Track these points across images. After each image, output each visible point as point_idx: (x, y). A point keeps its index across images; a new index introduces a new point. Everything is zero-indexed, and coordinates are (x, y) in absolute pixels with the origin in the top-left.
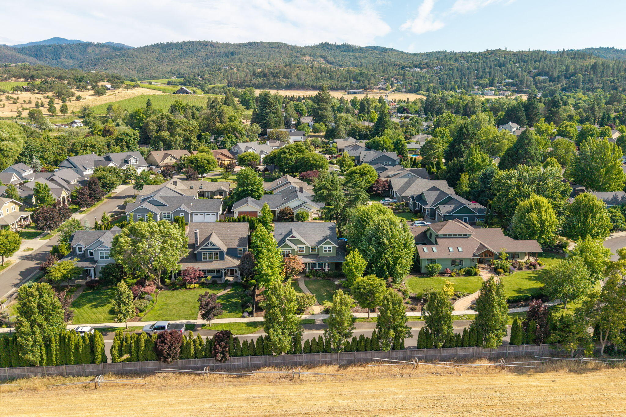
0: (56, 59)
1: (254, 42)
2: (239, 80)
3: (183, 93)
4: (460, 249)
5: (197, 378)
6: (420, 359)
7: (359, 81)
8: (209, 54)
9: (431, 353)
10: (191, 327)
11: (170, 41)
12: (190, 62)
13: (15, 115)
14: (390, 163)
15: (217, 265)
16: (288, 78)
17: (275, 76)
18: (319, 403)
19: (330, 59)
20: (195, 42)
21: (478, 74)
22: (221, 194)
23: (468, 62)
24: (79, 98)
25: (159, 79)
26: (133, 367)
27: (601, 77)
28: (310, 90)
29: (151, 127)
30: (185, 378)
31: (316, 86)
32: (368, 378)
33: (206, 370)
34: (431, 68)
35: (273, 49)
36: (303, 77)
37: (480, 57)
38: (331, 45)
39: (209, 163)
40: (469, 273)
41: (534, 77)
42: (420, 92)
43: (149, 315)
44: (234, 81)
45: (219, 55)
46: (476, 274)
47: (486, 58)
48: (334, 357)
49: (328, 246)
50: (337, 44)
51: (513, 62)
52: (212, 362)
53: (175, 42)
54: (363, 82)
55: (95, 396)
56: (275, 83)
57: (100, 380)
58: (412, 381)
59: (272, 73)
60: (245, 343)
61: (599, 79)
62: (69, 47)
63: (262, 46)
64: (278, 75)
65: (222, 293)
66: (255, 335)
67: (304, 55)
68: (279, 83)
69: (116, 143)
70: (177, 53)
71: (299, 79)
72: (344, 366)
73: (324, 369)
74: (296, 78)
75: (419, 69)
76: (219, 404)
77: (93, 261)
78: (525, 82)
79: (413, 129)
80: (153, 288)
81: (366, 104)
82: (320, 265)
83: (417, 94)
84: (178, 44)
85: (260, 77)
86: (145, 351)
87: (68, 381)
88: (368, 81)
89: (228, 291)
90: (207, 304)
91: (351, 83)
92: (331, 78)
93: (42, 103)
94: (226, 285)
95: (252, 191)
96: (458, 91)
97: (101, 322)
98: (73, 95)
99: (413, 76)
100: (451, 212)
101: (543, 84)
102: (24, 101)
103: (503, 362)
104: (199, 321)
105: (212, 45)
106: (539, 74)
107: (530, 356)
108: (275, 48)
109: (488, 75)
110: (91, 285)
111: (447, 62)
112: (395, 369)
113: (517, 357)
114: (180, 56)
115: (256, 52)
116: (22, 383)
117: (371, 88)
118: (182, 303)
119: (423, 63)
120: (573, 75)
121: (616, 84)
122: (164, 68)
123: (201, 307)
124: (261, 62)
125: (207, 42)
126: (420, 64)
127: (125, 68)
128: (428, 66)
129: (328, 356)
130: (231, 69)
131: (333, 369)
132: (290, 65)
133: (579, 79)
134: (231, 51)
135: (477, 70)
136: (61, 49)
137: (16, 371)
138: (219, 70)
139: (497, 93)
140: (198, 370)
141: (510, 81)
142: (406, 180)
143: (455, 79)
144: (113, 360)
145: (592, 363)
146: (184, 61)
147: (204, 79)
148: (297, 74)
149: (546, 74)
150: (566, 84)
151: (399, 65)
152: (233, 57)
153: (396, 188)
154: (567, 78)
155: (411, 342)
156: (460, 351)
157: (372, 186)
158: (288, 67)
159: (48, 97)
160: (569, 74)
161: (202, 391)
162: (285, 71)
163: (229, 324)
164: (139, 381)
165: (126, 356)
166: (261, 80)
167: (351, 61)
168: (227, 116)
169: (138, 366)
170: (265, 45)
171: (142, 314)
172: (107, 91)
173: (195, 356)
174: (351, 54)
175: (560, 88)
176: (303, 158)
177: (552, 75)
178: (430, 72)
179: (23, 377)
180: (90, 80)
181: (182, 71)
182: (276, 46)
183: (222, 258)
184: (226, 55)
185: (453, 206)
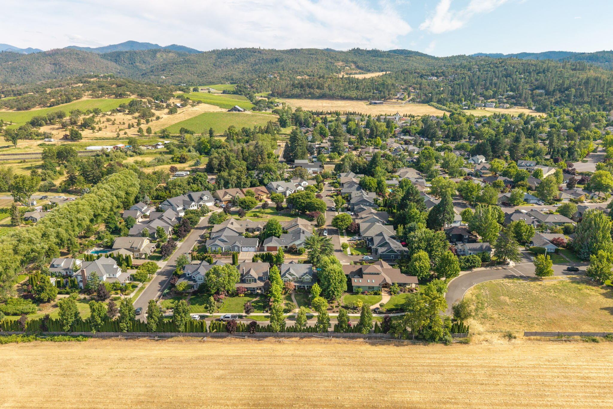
0: (132, 64)
1: (296, 49)
2: (280, 90)
3: (235, 110)
4: (373, 281)
5: (243, 340)
6: (333, 337)
7: (381, 91)
8: (257, 61)
9: (339, 334)
10: (241, 317)
11: (225, 48)
12: (241, 67)
13: (115, 135)
14: (368, 204)
15: (253, 285)
16: (321, 89)
17: (310, 87)
18: (288, 352)
19: (361, 64)
20: (245, 49)
21: (485, 84)
22: (258, 230)
23: (479, 71)
24: (158, 118)
25: (215, 84)
26: (217, 334)
27: (592, 91)
28: (339, 99)
29: (214, 162)
30: (238, 340)
31: (344, 97)
32: (310, 343)
33: (246, 337)
34: (446, 77)
35: (311, 55)
36: (334, 88)
37: (492, 66)
38: (362, 50)
39: (252, 203)
40: (376, 294)
41: (532, 90)
42: (432, 103)
43: (222, 310)
44: (277, 91)
45: (266, 62)
46: (379, 294)
47: (497, 67)
48: (298, 334)
49: (307, 277)
50: (368, 49)
51: (519, 72)
52: (248, 334)
53: (229, 48)
54: (384, 93)
55: (204, 345)
56: (310, 93)
57: (205, 339)
58: (328, 345)
59: (308, 85)
60: (262, 327)
61: (589, 94)
62: (142, 53)
63: (302, 52)
64: (313, 86)
65: (255, 300)
66: (267, 322)
67: (338, 60)
68: (313, 93)
69: (194, 181)
70: (230, 58)
71: (330, 90)
72: (302, 338)
73: (294, 339)
74: (328, 90)
75: (436, 78)
76: (250, 351)
77: (195, 281)
78: (524, 95)
79: (400, 162)
80: (223, 296)
81: (375, 129)
82: (304, 286)
83: (429, 105)
84: (231, 51)
85: (298, 87)
86: (222, 329)
87: (193, 338)
88: (389, 92)
89: (258, 299)
90: (247, 308)
91: (374, 93)
92: (357, 88)
93: (133, 124)
94: (257, 295)
95: (275, 233)
96: (464, 103)
97: (201, 312)
98: (153, 115)
99: (429, 85)
100: (384, 252)
101: (539, 98)
102: (120, 123)
103: (367, 340)
104: (244, 314)
105: (259, 51)
106: (537, 88)
107: (380, 338)
108: (313, 54)
109: (493, 86)
110: (194, 293)
111: (461, 71)
112: (323, 340)
113: (376, 338)
114: (233, 62)
115: (297, 59)
116: (175, 338)
117: (390, 99)
118: (237, 304)
119: (439, 71)
120: (567, 89)
121: (603, 98)
122: (220, 73)
123: (245, 309)
124: (300, 70)
125: (256, 49)
126: (437, 72)
127: (188, 73)
128: (444, 75)
129: (296, 334)
130: (275, 77)
131: (297, 339)
132: (323, 77)
133: (571, 94)
134: (275, 57)
135: (485, 80)
136: (135, 55)
137: (173, 334)
138: (265, 78)
139: (498, 105)
140: (243, 337)
141: (511, 93)
142: (368, 224)
143: (464, 90)
144: (210, 332)
145: (406, 342)
146: (236, 67)
147: (252, 87)
148: (329, 85)
149: (543, 87)
150: (560, 98)
151: (418, 73)
152: (277, 64)
153: (362, 229)
154: (561, 92)
155: (331, 329)
156: (351, 334)
157: (348, 227)
158: (321, 79)
159: (136, 118)
160: (564, 88)
161: (245, 345)
162: (319, 82)
163: (257, 317)
164: (220, 340)
165: (215, 330)
166: (299, 91)
167: (379, 66)
168: (266, 153)
169: (220, 334)
170: (305, 51)
171: (219, 310)
172: (178, 109)
173: (242, 331)
174: (379, 59)
175: (554, 101)
176: (310, 203)
177: (548, 89)
178: (445, 80)
179: (176, 336)
180: (164, 98)
181: (234, 77)
182: (314, 52)
183: (255, 282)
184: (271, 61)
185: (386, 248)
